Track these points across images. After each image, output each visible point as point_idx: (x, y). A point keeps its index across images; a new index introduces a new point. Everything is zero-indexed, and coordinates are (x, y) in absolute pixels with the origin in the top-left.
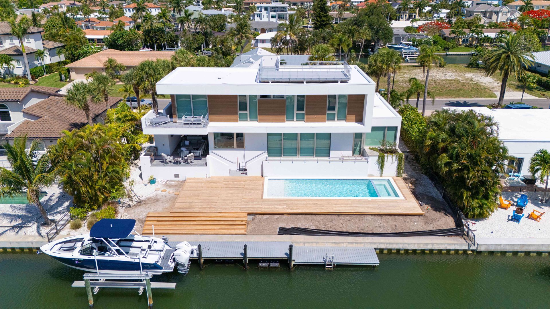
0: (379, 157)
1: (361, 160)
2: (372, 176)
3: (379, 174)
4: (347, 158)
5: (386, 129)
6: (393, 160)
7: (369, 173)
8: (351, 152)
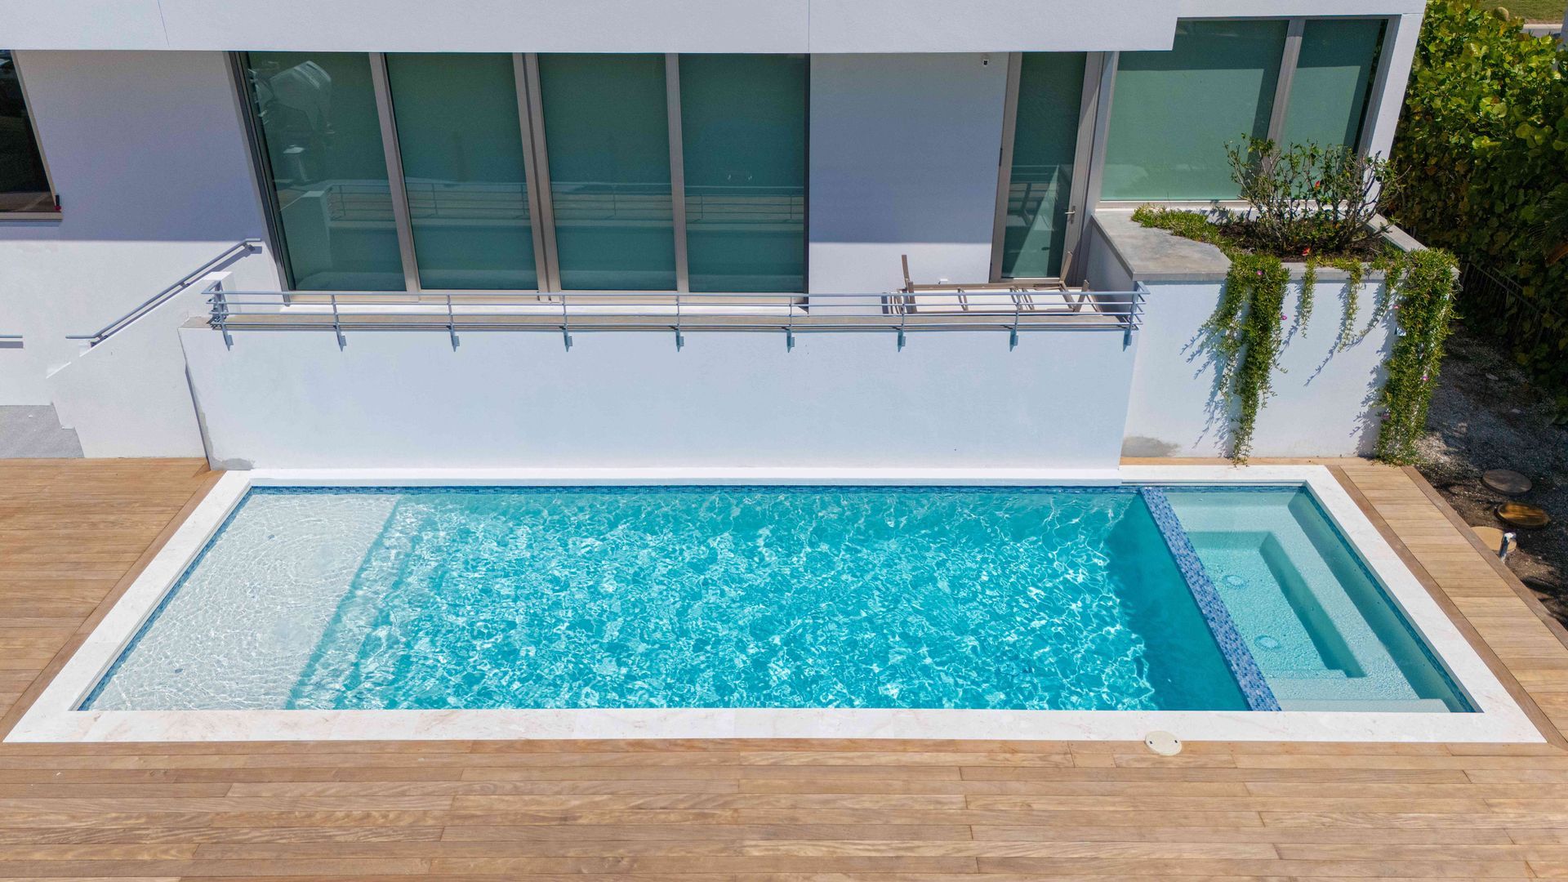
0: (1232, 289)
1: (1064, 321)
2: (1155, 451)
3: (1214, 443)
4: (948, 302)
5: (1294, 44)
6: (1348, 315)
7: (1136, 427)
8: (978, 256)
